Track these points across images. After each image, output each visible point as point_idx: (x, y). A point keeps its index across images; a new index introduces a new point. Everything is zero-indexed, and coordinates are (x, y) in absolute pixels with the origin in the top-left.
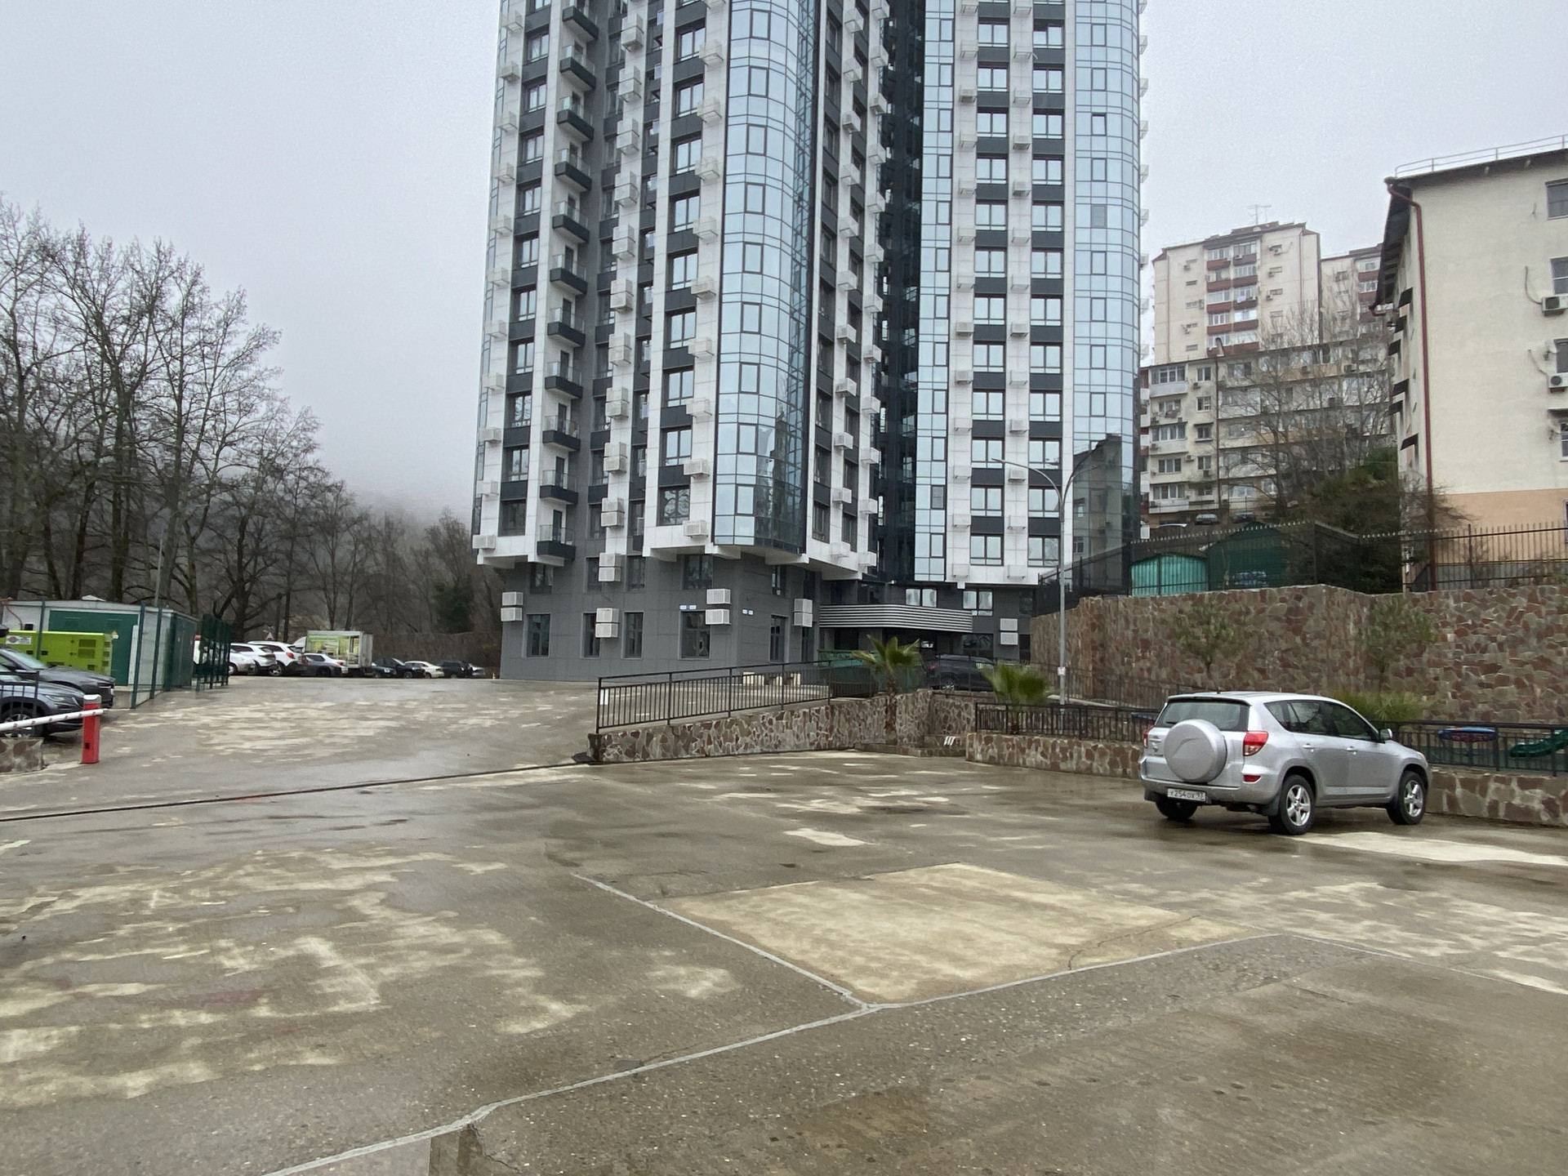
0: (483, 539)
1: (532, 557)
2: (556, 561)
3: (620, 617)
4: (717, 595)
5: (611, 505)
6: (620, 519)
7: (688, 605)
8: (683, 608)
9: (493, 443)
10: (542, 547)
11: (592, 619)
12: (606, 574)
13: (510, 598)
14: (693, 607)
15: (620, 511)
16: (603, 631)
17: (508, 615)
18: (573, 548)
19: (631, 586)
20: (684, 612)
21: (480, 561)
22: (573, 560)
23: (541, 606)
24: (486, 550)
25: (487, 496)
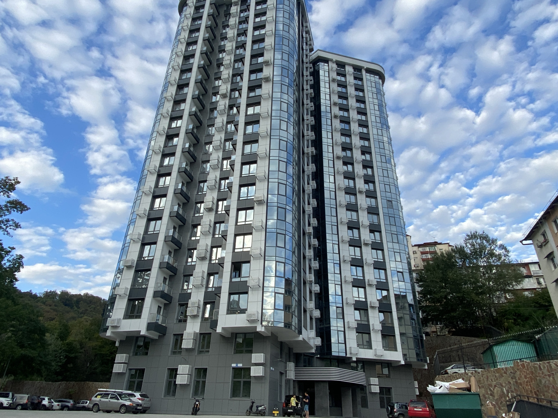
0: (113, 320)
1: (143, 332)
2: (154, 335)
3: (192, 371)
4: (258, 357)
5: (193, 303)
6: (198, 312)
7: (237, 364)
8: (234, 365)
9: (129, 267)
10: (150, 326)
11: (173, 372)
12: (187, 343)
13: (120, 358)
14: (240, 365)
15: (199, 307)
16: (181, 379)
17: (117, 368)
18: (165, 328)
19: (200, 352)
20: (233, 368)
21: (109, 333)
22: (164, 335)
23: (140, 362)
24: (113, 327)
25: (120, 296)
